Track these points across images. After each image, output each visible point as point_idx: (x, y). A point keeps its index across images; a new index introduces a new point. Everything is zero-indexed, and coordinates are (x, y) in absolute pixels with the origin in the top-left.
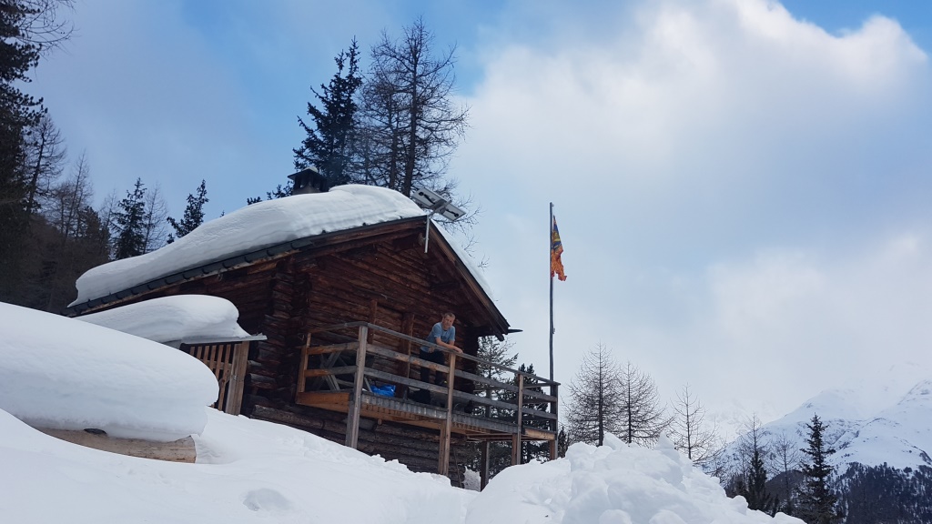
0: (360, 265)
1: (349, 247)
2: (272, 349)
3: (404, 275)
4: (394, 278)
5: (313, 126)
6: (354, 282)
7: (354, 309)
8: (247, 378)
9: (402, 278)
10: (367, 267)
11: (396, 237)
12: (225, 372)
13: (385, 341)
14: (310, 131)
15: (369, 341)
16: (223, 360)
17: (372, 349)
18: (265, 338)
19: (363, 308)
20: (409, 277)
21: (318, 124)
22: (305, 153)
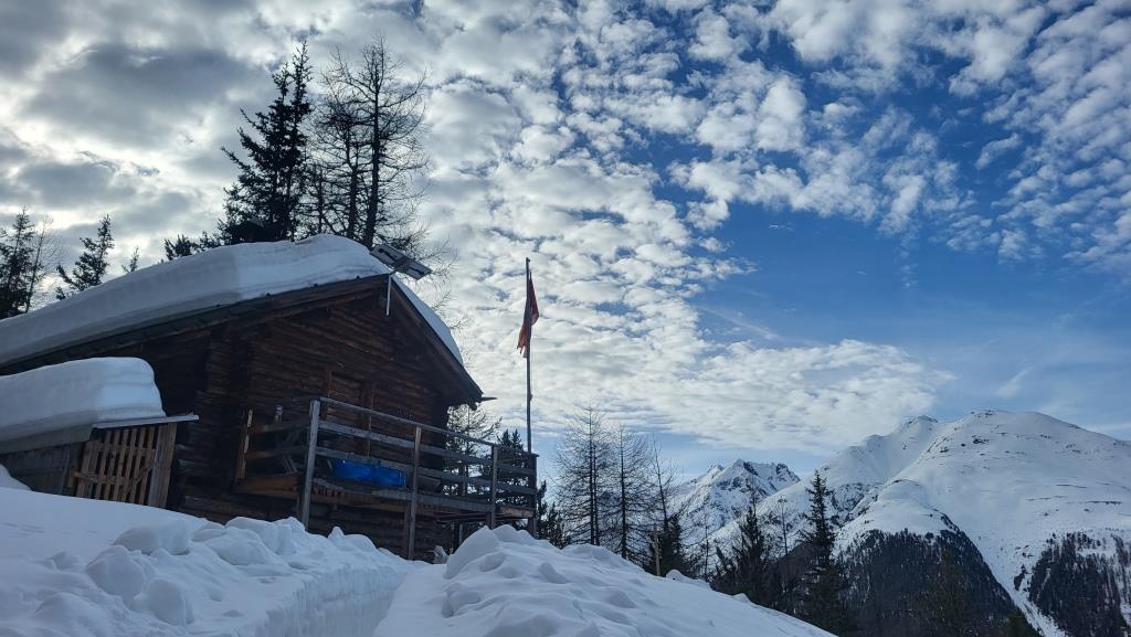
0: (311, 330)
1: (299, 311)
2: (205, 430)
3: (363, 341)
4: (351, 344)
6: (305, 350)
7: (304, 381)
8: (175, 466)
9: (362, 344)
10: (319, 332)
11: (353, 298)
12: (148, 459)
13: (341, 416)
14: (247, 168)
15: (322, 416)
16: (145, 445)
17: (325, 426)
18: (196, 417)
19: (315, 379)
20: (369, 342)
21: (256, 159)
22: (240, 194)
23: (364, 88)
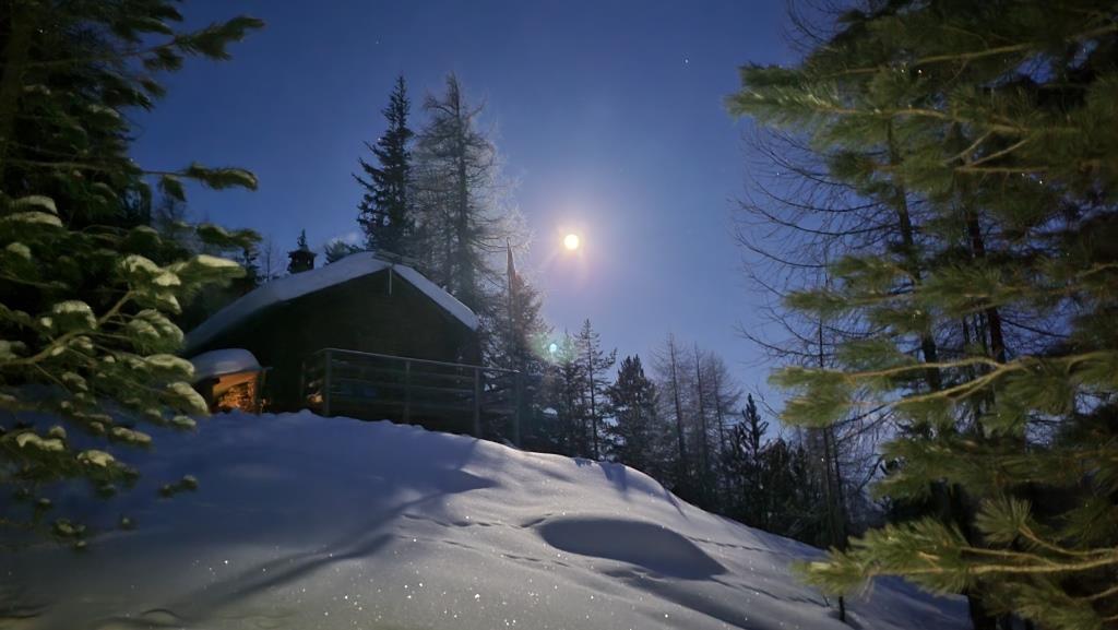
5: (371, 182)
14: (370, 187)
21: (376, 180)
22: (370, 207)
23: (450, 109)
